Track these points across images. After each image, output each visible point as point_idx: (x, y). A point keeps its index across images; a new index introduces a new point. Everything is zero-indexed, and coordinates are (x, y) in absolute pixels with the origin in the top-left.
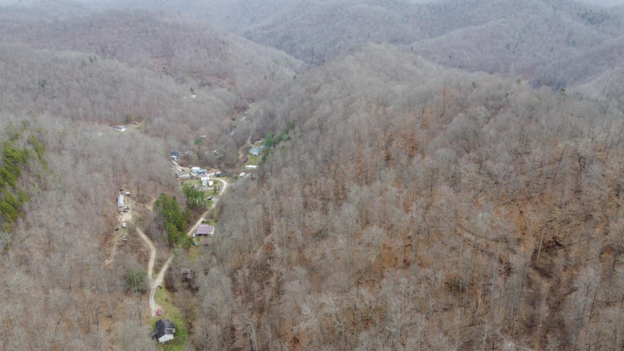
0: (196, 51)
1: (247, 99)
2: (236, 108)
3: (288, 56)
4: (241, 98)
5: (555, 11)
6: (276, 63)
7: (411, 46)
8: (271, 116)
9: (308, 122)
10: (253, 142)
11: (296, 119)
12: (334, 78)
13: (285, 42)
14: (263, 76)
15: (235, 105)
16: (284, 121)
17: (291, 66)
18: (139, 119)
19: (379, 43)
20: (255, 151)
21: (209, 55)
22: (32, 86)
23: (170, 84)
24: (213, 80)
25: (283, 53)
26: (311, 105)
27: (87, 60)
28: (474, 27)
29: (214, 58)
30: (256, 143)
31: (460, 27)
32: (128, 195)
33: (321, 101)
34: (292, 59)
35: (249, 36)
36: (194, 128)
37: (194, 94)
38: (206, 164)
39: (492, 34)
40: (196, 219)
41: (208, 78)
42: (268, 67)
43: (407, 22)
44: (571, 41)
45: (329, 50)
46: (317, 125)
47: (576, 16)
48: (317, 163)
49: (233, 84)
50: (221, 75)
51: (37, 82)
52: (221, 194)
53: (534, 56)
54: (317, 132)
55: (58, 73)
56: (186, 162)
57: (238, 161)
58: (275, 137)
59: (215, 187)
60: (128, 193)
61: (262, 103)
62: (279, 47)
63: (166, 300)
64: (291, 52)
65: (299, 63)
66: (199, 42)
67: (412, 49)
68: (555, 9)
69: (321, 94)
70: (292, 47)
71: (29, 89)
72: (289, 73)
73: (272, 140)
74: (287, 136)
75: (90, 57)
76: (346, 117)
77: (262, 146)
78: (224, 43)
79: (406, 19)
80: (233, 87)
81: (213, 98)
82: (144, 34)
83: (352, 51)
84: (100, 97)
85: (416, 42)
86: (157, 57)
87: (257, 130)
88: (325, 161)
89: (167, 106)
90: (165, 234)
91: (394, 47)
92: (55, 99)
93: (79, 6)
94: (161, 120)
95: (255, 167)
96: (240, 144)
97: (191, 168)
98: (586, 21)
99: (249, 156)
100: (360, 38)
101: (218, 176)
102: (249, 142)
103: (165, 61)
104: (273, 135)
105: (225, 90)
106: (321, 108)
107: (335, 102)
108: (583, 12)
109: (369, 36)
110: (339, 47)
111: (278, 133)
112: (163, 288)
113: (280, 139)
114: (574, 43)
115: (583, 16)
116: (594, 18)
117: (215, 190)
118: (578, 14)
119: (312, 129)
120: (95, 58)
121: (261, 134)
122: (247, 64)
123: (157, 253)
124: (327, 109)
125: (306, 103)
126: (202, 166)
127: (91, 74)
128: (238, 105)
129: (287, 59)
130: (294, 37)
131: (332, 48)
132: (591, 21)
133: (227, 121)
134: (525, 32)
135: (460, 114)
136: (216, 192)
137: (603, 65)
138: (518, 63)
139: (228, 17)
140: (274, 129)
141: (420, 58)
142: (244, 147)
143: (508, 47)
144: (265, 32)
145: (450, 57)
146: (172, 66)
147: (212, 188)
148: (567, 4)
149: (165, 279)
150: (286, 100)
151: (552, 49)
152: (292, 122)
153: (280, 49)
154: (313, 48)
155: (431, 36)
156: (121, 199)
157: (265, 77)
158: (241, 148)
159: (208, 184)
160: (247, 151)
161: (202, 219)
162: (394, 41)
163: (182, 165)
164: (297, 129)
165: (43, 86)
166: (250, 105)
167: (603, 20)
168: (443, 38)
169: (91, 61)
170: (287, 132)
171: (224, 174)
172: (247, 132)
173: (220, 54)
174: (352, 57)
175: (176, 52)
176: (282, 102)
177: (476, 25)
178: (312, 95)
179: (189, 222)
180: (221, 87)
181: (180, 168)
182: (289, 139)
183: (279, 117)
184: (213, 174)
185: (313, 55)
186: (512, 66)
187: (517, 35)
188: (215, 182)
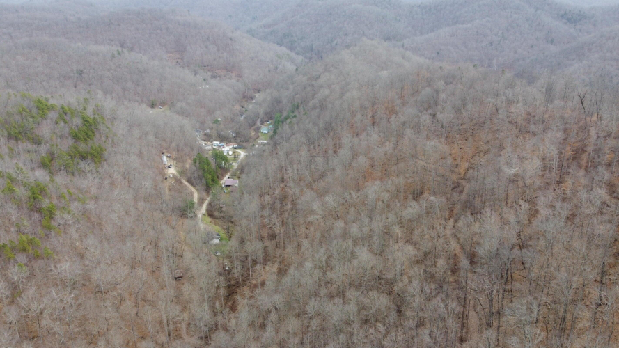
0: (207, 47)
1: (254, 90)
2: (244, 97)
3: (289, 52)
4: (248, 89)
5: (536, 11)
6: (279, 57)
7: (402, 42)
8: (277, 101)
9: (311, 104)
10: (262, 123)
11: (300, 102)
12: (332, 69)
13: (286, 39)
14: (267, 69)
15: (243, 94)
16: (290, 105)
17: (292, 61)
18: (163, 104)
19: (372, 39)
20: (264, 130)
21: (218, 50)
22: (72, 75)
23: (187, 75)
24: (222, 73)
25: (284, 49)
26: (313, 90)
27: (116, 53)
28: (460, 26)
29: (222, 53)
30: (265, 123)
31: (448, 26)
32: (169, 157)
33: (321, 87)
34: (293, 55)
35: (251, 33)
36: (210, 112)
37: (207, 84)
38: (224, 139)
39: (477, 32)
40: (223, 176)
41: (217, 71)
42: (272, 61)
43: (400, 21)
44: (550, 39)
45: (327, 47)
46: (318, 105)
47: (556, 15)
48: (319, 130)
49: (240, 77)
50: (229, 68)
51: (75, 72)
52: (239, 160)
53: (516, 52)
54: (318, 110)
55: (92, 63)
56: (208, 138)
57: (251, 137)
58: (282, 117)
59: (235, 155)
60: (169, 155)
61: (268, 91)
62: (280, 44)
63: (210, 222)
64: (292, 49)
65: (300, 59)
66: (208, 39)
67: (403, 46)
68: (537, 9)
69: (321, 81)
70: (292, 44)
71: (70, 77)
72: (291, 67)
73: (281, 119)
74: (293, 115)
75: (118, 50)
76: (342, 96)
77: (271, 126)
78: (231, 39)
79: (398, 18)
80: (240, 79)
81: (225, 87)
82: (159, 31)
83: (348, 47)
84: (129, 85)
85: (407, 39)
86: (171, 52)
87: (266, 114)
88: (326, 129)
89: (186, 93)
90: (204, 181)
91: (386, 44)
92: (91, 86)
93: (91, 5)
94: (183, 104)
95: (265, 141)
96: (252, 124)
97: (212, 142)
98: (565, 21)
99: (260, 134)
100: (356, 36)
101: (236, 148)
102: (258, 124)
103: (178, 56)
104: (281, 116)
105: (234, 81)
106: (321, 91)
107: (333, 86)
108: (562, 12)
109: (364, 34)
110: (336, 44)
111: (285, 114)
112: (207, 216)
113: (287, 118)
114: (552, 41)
115: (562, 16)
116: (572, 18)
117: (235, 158)
118: (558, 15)
119: (315, 108)
120: (123, 52)
121: (269, 116)
122: (253, 59)
123: (198, 194)
124: (327, 92)
125: (309, 89)
126: (221, 141)
127: (120, 65)
128: (246, 94)
129: (288, 55)
130: (294, 35)
131: (329, 45)
132: (569, 20)
133: (237, 107)
134: (508, 31)
135: (427, 88)
136: (236, 158)
137: (573, 60)
138: (500, 59)
139: (230, 16)
140: (281, 112)
141: (409, 53)
142: (254, 127)
143: (491, 44)
144: (266, 30)
145: (438, 53)
146: (185, 60)
147: (233, 156)
148: (548, 5)
149: (207, 210)
150: (291, 87)
151: (532, 46)
152: (296, 104)
153: (281, 46)
154: (312, 45)
155: (422, 34)
156: (165, 159)
157: (269, 71)
158: (252, 128)
159: (228, 153)
160: (258, 130)
161: (227, 177)
162: (387, 39)
163: (205, 141)
164: (301, 108)
165: (81, 74)
166: (257, 95)
167: (580, 20)
168: (432, 35)
169: (119, 54)
170: (293, 112)
171: (241, 147)
172: (257, 116)
173: (228, 49)
174: (347, 51)
175: (189, 47)
176: (287, 89)
177: (462, 24)
178: (314, 83)
179: (218, 177)
180: (230, 78)
181: (203, 143)
182: (295, 116)
183: (285, 101)
184: (231, 147)
185: (312, 51)
186: (495, 62)
187: (500, 32)
188: (234, 152)
